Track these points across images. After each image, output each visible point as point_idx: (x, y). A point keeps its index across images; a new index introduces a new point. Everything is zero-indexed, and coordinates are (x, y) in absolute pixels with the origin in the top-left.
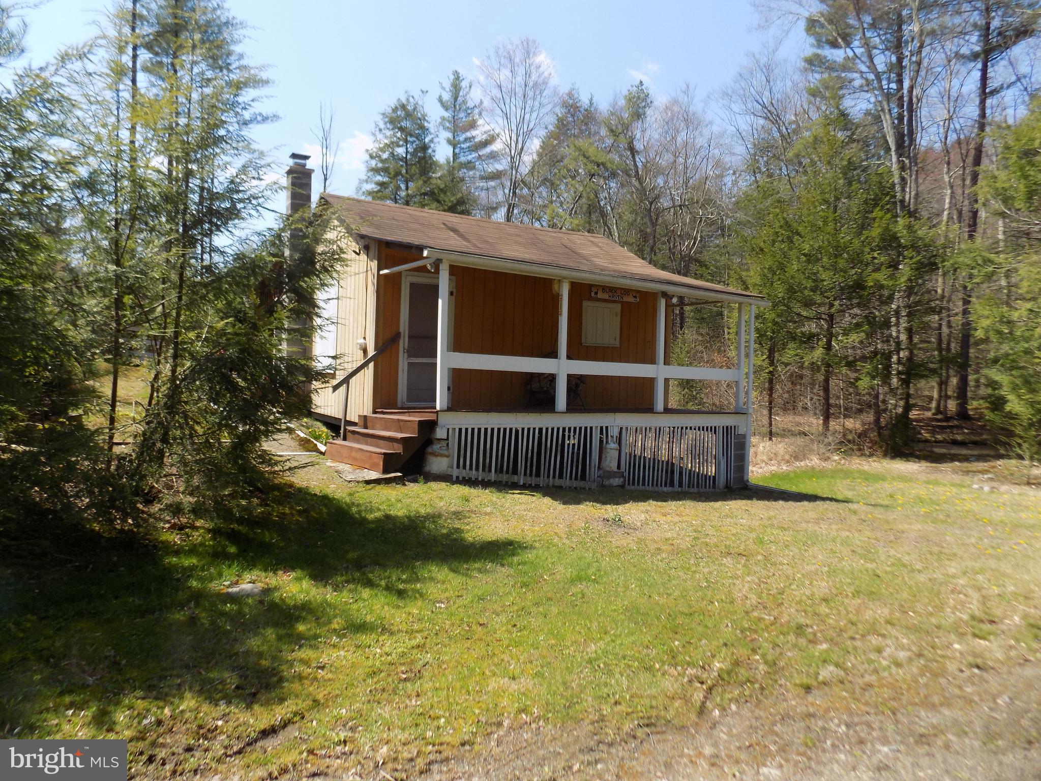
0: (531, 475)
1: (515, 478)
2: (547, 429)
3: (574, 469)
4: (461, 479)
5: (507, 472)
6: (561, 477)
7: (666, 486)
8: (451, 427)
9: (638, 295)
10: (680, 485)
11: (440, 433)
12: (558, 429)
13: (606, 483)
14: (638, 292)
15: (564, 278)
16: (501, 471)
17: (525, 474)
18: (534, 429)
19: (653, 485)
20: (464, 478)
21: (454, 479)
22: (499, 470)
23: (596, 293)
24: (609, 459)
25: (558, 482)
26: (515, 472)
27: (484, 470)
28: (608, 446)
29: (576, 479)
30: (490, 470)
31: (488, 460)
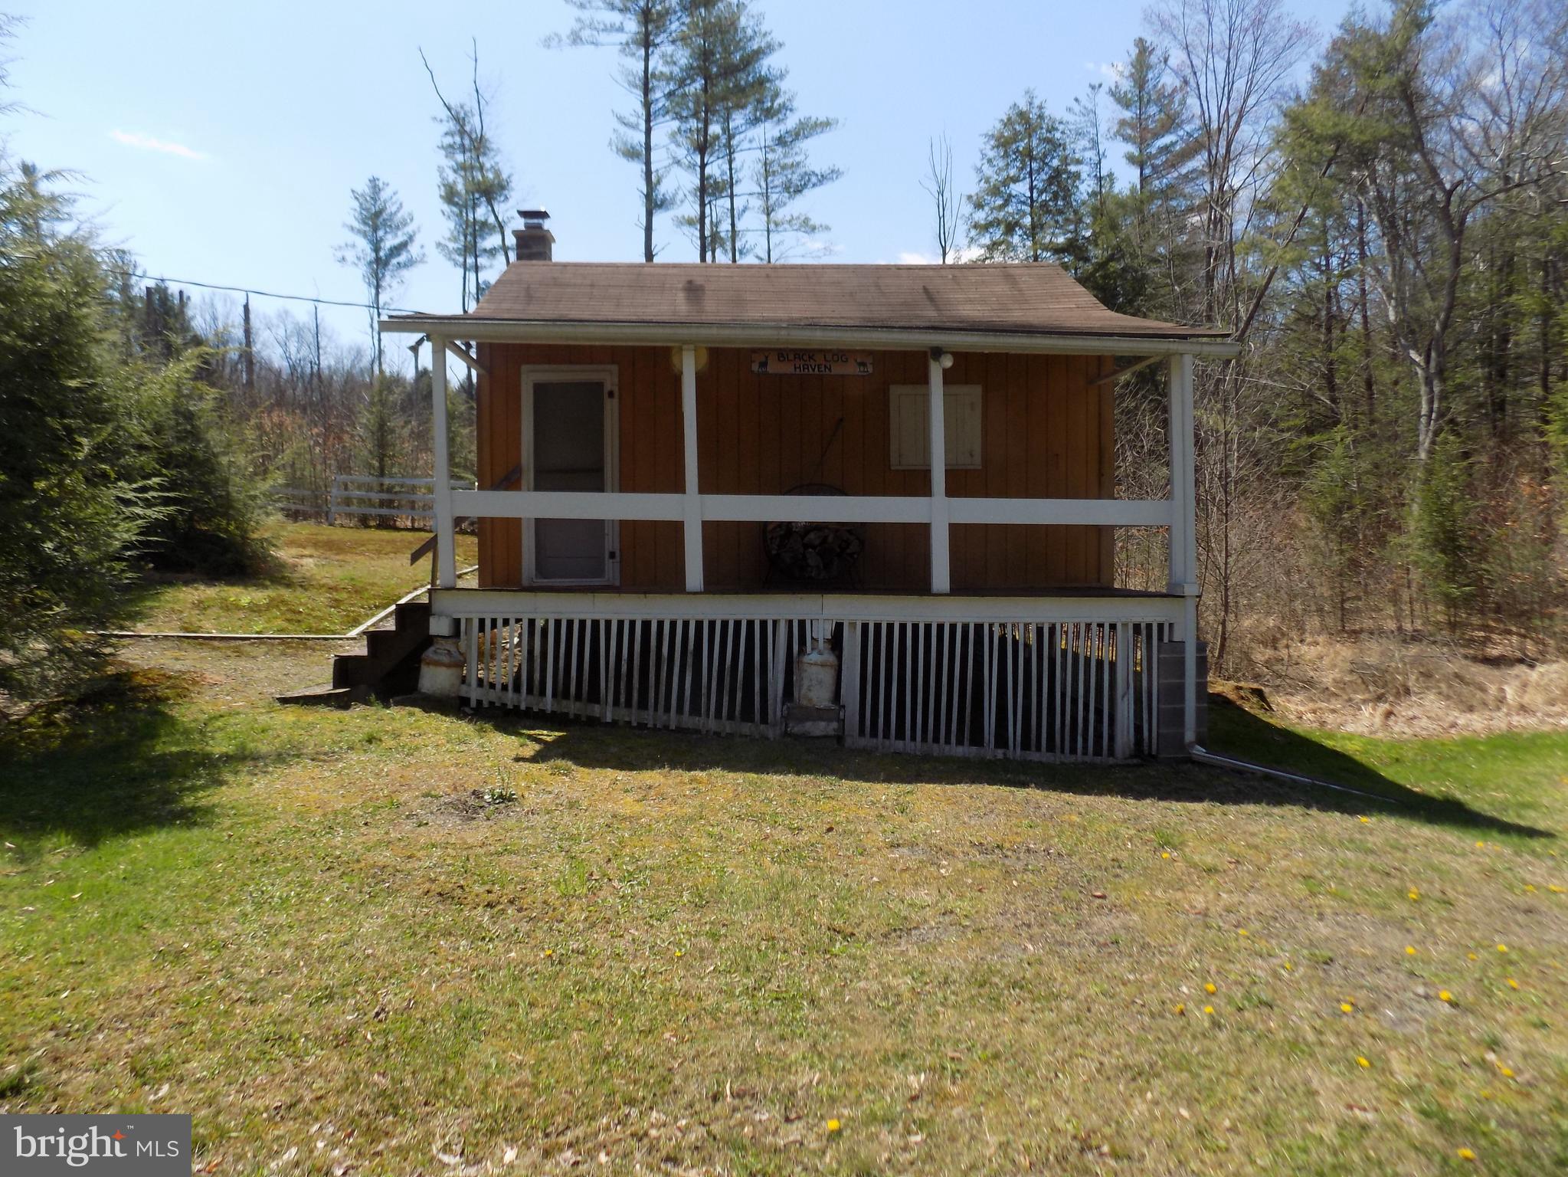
0: (629, 704)
1: (596, 710)
2: (661, 624)
3: (726, 699)
4: (486, 704)
5: (578, 697)
6: (695, 710)
7: (960, 742)
8: (463, 617)
9: (869, 360)
10: (1001, 741)
11: (438, 626)
12: (686, 624)
13: (796, 729)
14: (871, 353)
15: (685, 342)
16: (566, 695)
17: (616, 703)
18: (632, 623)
19: (924, 739)
20: (492, 703)
21: (473, 704)
22: (561, 693)
23: (764, 364)
24: (806, 683)
25: (688, 721)
26: (594, 697)
27: (530, 691)
28: (806, 659)
29: (731, 716)
30: (543, 693)
31: (537, 676)
